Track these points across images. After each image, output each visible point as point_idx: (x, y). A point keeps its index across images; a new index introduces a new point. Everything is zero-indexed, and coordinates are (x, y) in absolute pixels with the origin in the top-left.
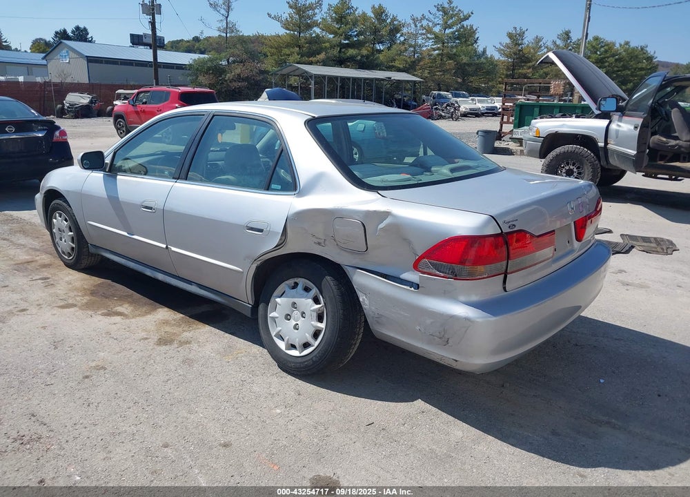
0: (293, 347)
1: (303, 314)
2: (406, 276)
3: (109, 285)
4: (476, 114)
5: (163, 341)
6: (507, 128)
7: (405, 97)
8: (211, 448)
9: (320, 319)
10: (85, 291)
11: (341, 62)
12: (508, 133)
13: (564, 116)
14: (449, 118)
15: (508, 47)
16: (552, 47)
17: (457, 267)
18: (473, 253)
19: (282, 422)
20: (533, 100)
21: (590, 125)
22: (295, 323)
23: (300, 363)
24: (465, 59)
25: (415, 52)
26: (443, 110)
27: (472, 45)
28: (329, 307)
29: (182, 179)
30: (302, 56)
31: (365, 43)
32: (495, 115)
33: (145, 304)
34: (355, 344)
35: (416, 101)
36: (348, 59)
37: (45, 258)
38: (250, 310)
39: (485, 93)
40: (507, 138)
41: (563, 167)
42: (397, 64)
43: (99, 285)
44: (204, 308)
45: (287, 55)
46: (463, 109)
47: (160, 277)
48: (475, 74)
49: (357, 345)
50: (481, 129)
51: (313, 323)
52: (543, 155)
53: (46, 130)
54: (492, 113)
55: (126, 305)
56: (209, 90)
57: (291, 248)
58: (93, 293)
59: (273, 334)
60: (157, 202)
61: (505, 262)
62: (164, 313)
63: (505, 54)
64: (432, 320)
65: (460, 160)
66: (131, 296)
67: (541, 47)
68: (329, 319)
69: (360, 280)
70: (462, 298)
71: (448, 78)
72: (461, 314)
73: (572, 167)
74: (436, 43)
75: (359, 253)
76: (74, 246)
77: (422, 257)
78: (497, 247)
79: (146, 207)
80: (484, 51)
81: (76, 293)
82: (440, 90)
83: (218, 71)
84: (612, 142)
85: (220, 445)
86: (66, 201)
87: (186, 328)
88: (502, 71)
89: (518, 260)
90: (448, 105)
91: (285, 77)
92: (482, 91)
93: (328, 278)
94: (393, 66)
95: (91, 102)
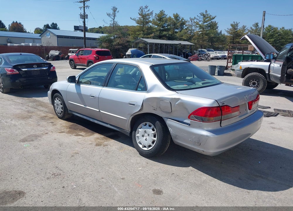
0: (145, 147)
1: (148, 135)
2: (186, 121)
3: (76, 125)
4: (217, 58)
5: (97, 145)
6: (230, 65)
7: (187, 51)
8: (118, 179)
9: (155, 136)
10: (67, 127)
11: (160, 37)
12: (230, 67)
13: (252, 61)
14: (205, 60)
15: (231, 30)
16: (250, 30)
17: (203, 118)
18: (209, 113)
19: (142, 172)
20: (241, 53)
21: (262, 65)
22: (146, 138)
23: (148, 152)
24: (212, 35)
25: (191, 32)
26: (203, 57)
27: (216, 29)
28: (158, 133)
29: (105, 86)
30: (144, 35)
31: (171, 29)
32: (225, 59)
33: (90, 132)
34: (167, 146)
35: (191, 53)
36: (163, 36)
37: (51, 115)
38: (129, 134)
39: (221, 49)
40: (229, 69)
41: (251, 82)
42: (183, 38)
43: (72, 125)
44: (111, 134)
45: (138, 34)
46: (211, 56)
47: (96, 122)
48: (217, 41)
49: (168, 146)
50: (219, 65)
51: (152, 138)
52: (243, 76)
53: (48, 66)
54: (224, 58)
55: (83, 132)
56: (107, 50)
57: (145, 111)
58: (70, 128)
59: (138, 142)
60: (96, 94)
61: (221, 116)
62: (97, 135)
63: (229, 33)
64: (195, 137)
65: (207, 80)
66: (84, 129)
67: (245, 30)
68: (158, 136)
69: (169, 122)
70: (205, 129)
71: (205, 43)
72: (205, 134)
73: (255, 82)
74: (200, 29)
75: (169, 113)
76: (62, 110)
77: (191, 115)
78: (218, 111)
79: (92, 96)
80: (221, 32)
81: (64, 128)
82: (202, 48)
83: (110, 41)
84: (271, 72)
85: (121, 179)
86: (60, 94)
87: (105, 141)
88: (228, 40)
89: (225, 116)
90: (205, 55)
91: (137, 44)
92: (220, 48)
93: (158, 122)
94: (182, 39)
95: (59, 54)
